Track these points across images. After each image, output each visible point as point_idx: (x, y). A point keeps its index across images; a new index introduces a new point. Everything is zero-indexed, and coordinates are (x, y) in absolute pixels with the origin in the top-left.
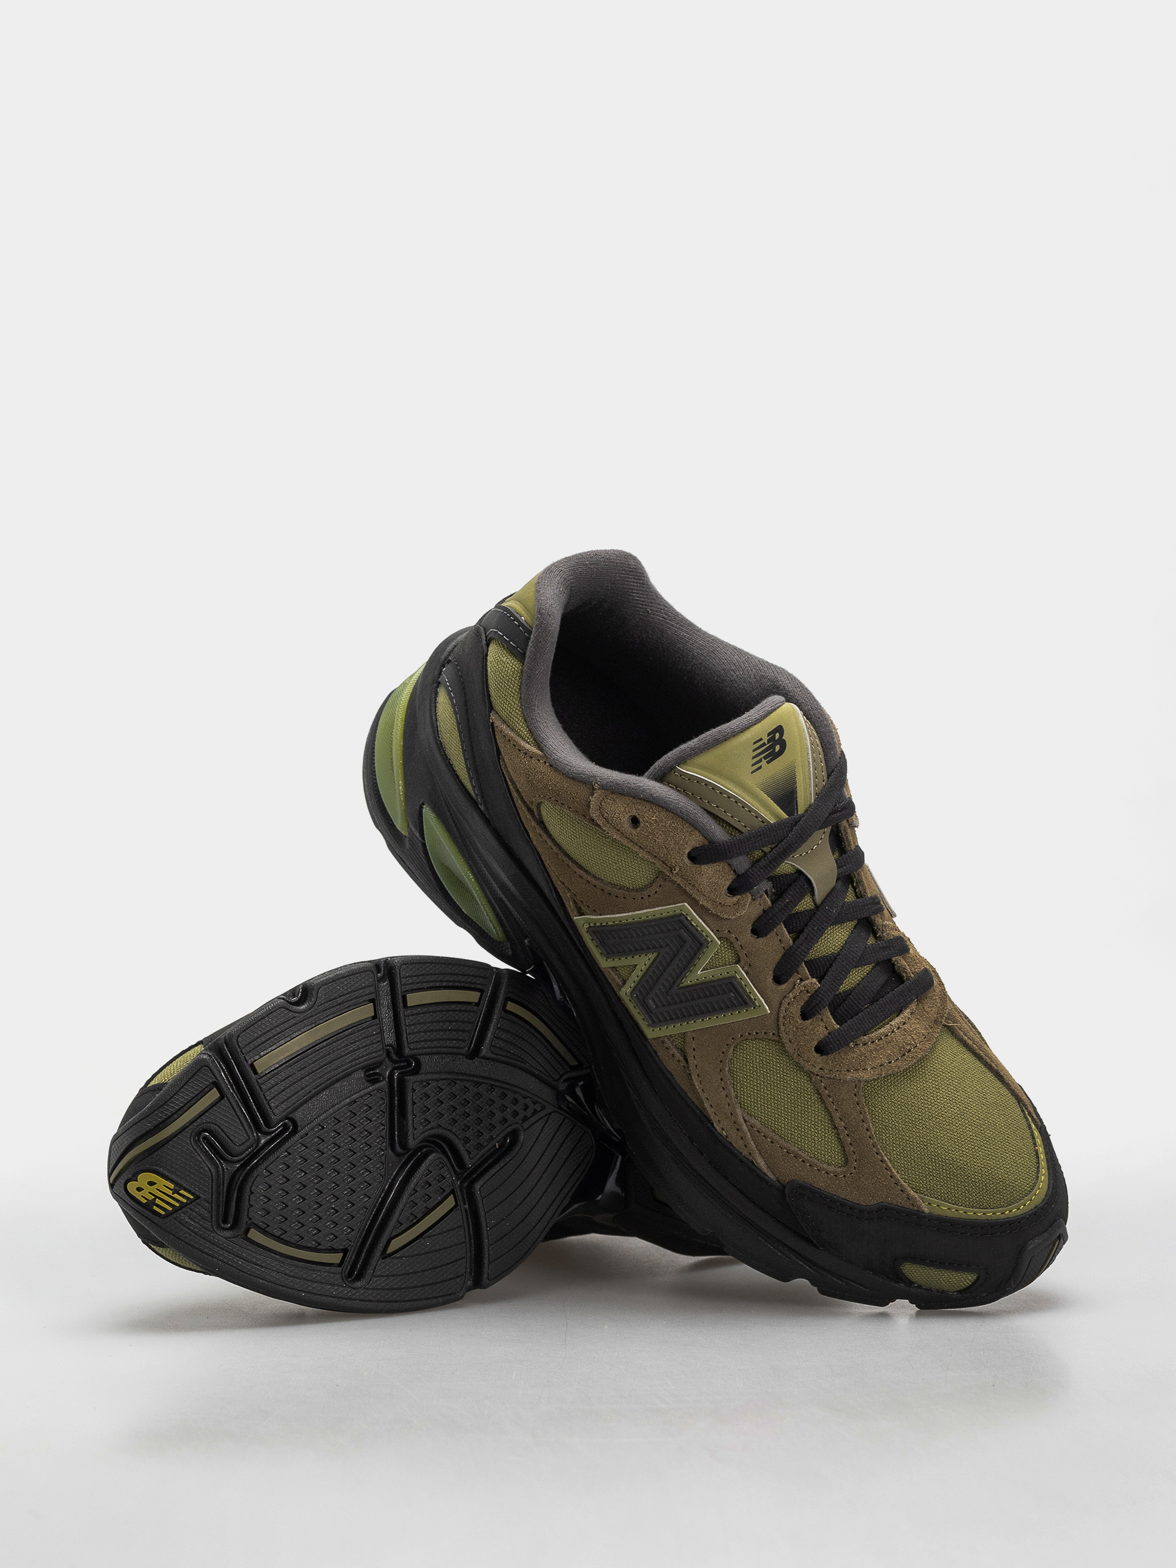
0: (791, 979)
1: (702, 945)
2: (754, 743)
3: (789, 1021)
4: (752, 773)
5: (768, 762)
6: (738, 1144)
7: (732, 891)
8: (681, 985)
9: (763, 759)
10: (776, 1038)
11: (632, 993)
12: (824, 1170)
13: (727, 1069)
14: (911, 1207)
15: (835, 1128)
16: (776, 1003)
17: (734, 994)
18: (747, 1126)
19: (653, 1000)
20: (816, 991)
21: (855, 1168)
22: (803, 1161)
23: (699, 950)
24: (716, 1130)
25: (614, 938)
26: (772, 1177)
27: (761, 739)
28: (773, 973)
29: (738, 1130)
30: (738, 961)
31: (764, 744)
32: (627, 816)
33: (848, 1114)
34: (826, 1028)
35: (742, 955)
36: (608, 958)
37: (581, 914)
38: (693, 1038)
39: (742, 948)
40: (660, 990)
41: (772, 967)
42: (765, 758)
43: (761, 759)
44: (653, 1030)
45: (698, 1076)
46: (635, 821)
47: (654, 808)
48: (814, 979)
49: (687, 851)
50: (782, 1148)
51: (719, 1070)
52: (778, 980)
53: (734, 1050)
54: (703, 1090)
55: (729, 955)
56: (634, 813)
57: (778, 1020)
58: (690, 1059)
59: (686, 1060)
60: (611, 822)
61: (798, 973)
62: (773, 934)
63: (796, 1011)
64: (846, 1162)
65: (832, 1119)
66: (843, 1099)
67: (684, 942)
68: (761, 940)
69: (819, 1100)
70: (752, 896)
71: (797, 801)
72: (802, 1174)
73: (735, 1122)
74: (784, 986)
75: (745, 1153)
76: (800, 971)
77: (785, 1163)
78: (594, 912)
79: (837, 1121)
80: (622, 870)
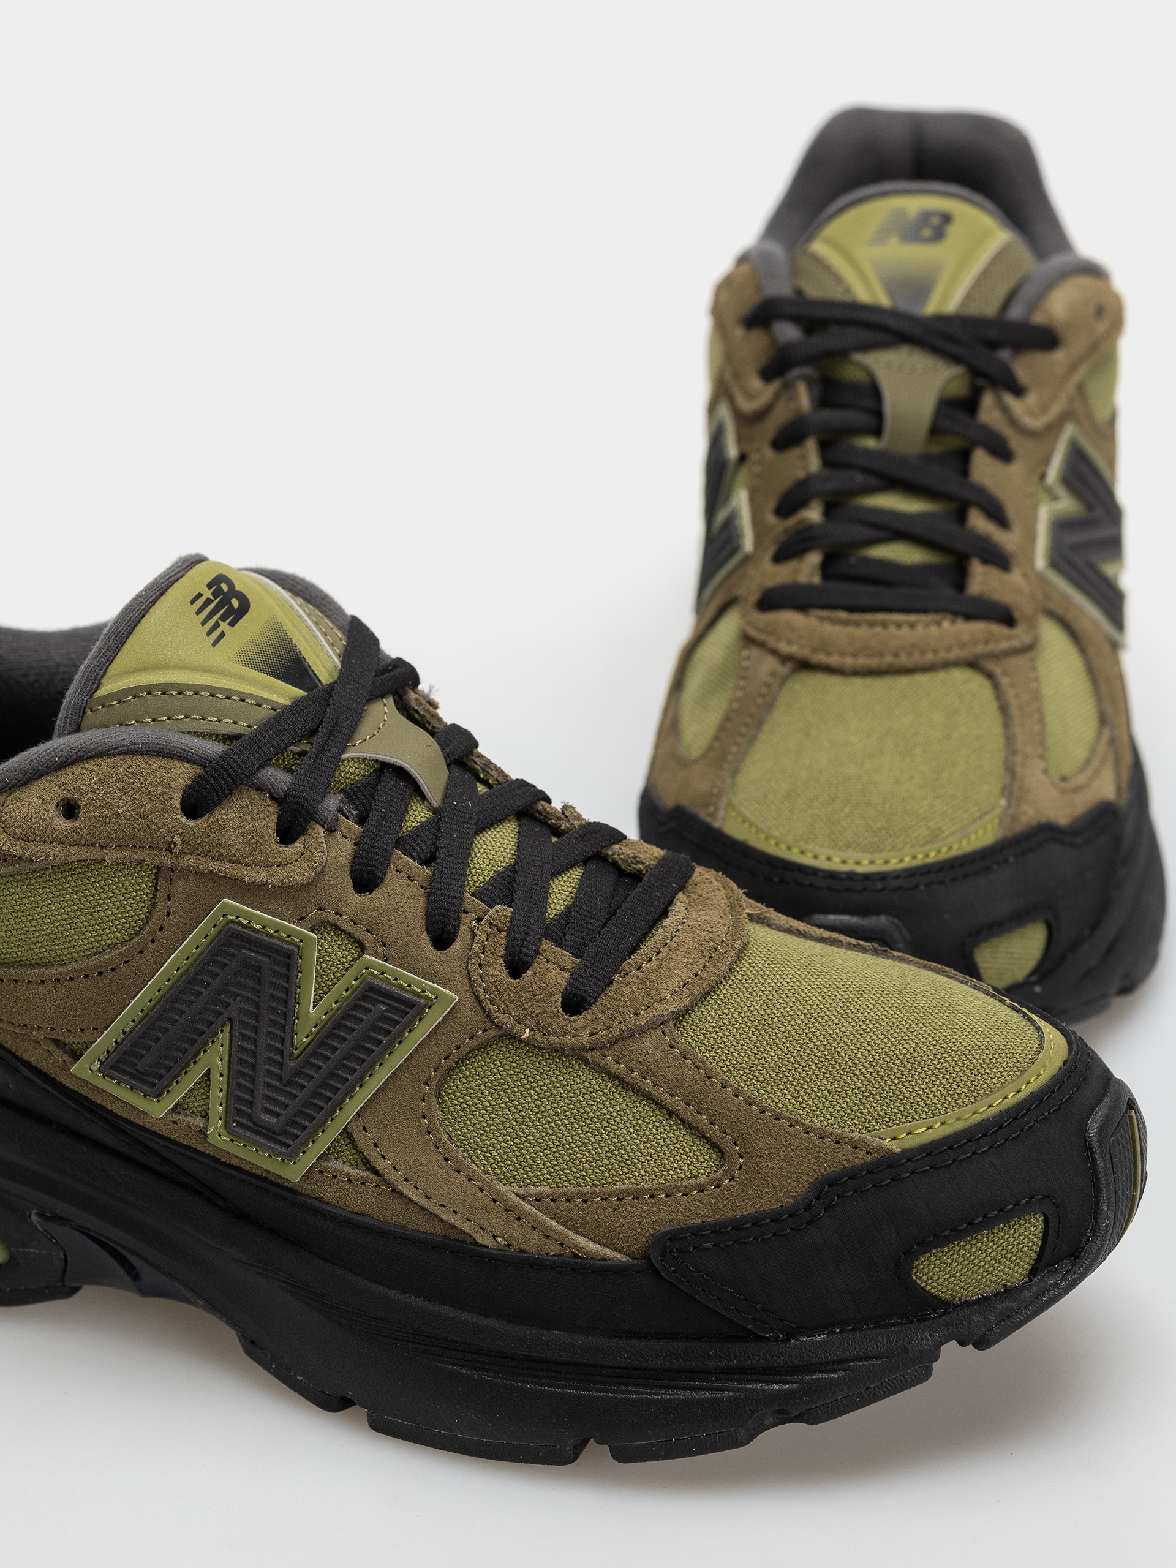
0: (462, 927)
1: (289, 955)
2: (193, 602)
3: (498, 990)
4: (214, 644)
5: (232, 624)
6: (533, 1244)
7: (287, 834)
8: (296, 1053)
9: (220, 622)
10: (493, 1033)
11: (226, 1125)
12: (693, 1187)
13: (445, 1137)
14: (868, 1158)
15: (671, 1113)
16: (460, 977)
17: (385, 1004)
18: (529, 1202)
19: (268, 1111)
20: (511, 921)
21: (741, 1157)
22: (652, 1196)
23: (289, 967)
24: (486, 1247)
25: (149, 1049)
26: (619, 1256)
27: (200, 595)
28: (428, 933)
29: (519, 1219)
30: (362, 948)
31: (208, 602)
32: (52, 808)
33: (678, 1080)
34: (563, 969)
35: (361, 934)
36: (159, 1095)
37: (76, 1056)
38: (364, 1129)
39: (355, 924)
40: (269, 1086)
41: (421, 925)
42: (223, 618)
43: (217, 621)
44: (294, 1163)
45: (406, 1180)
46: (70, 810)
47: (86, 765)
48: (498, 907)
49: (177, 803)
50: (605, 1199)
51: (434, 1149)
52: (442, 939)
53: (439, 1104)
54: (427, 1197)
55: (342, 951)
56: (60, 793)
57: (480, 1002)
58: (380, 1164)
59: (376, 1172)
60: (32, 837)
61: (467, 913)
62: (391, 875)
63: (498, 970)
64: (722, 1153)
65: (658, 1104)
66: (656, 1061)
67: (259, 969)
68: (377, 894)
69: (620, 1088)
70: (323, 826)
71: (313, 671)
72: (662, 1215)
73: (507, 1211)
74: (457, 946)
75: (553, 1249)
76: (467, 906)
77: (624, 1218)
78: (98, 1030)
79: (667, 1099)
80: (96, 915)
